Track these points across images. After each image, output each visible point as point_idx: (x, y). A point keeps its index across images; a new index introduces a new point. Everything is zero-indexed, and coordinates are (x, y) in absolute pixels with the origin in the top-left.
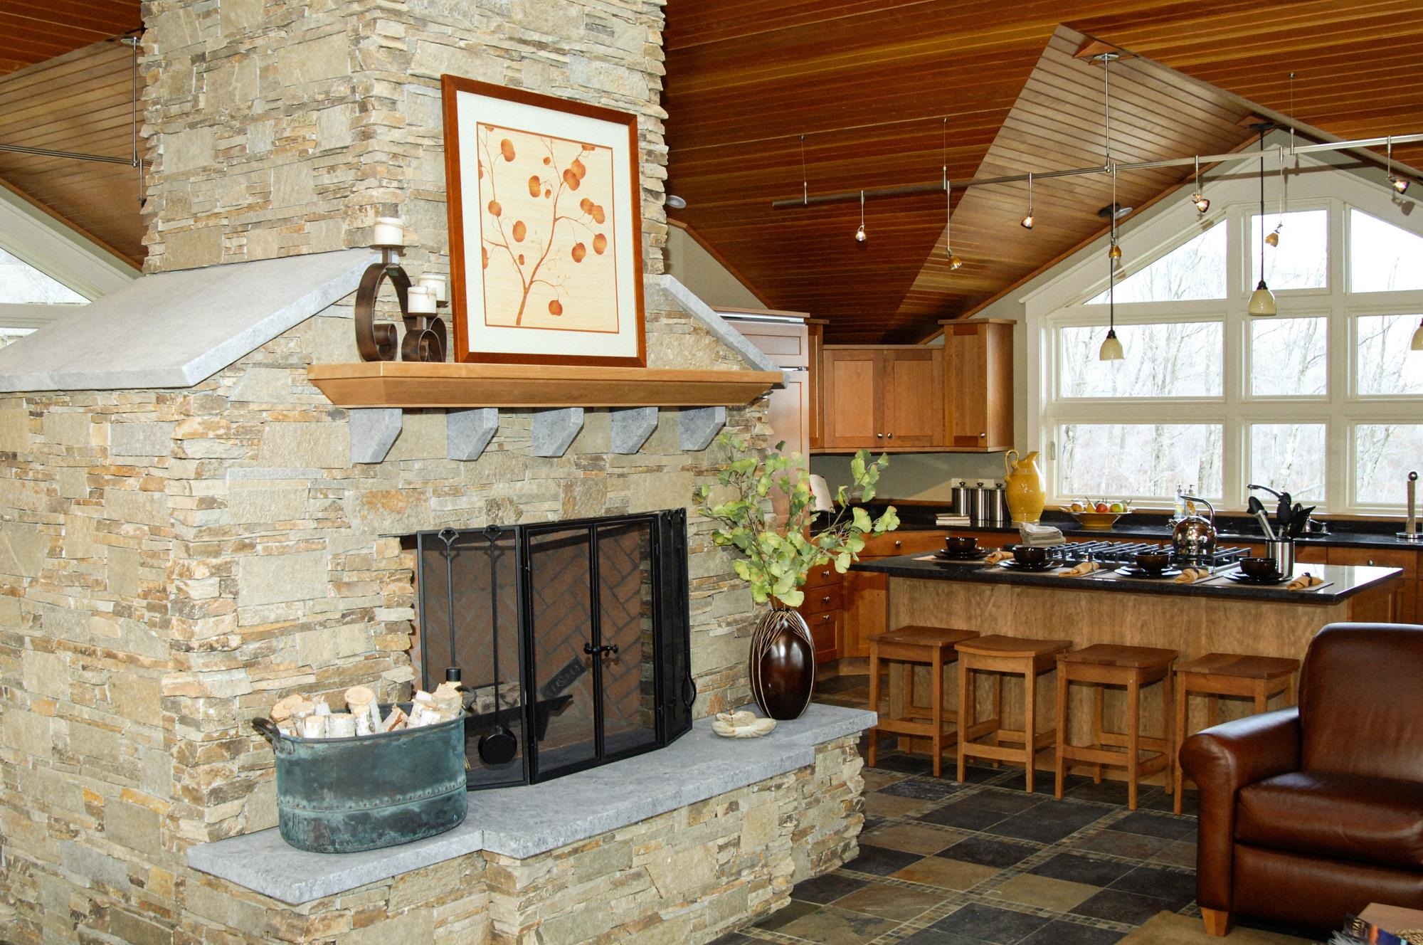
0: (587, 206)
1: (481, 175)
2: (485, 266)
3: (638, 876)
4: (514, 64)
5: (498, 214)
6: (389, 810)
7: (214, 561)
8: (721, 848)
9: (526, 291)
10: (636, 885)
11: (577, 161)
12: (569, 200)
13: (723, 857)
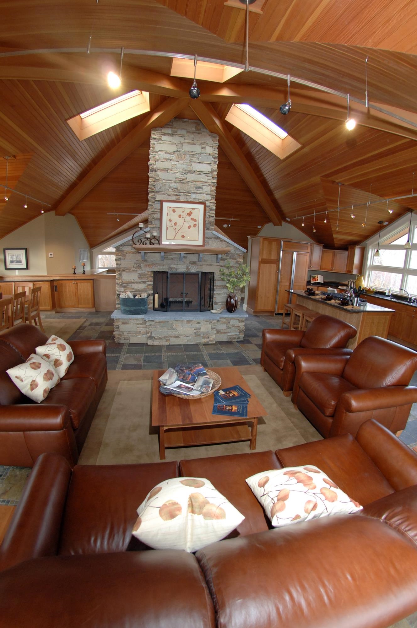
0: (192, 219)
1: (167, 215)
2: (167, 230)
3: (174, 329)
4: (178, 196)
5: (171, 221)
6: (128, 309)
7: (119, 272)
8: (195, 329)
9: (176, 234)
10: (173, 331)
11: (190, 211)
12: (188, 218)
13: (195, 331)
